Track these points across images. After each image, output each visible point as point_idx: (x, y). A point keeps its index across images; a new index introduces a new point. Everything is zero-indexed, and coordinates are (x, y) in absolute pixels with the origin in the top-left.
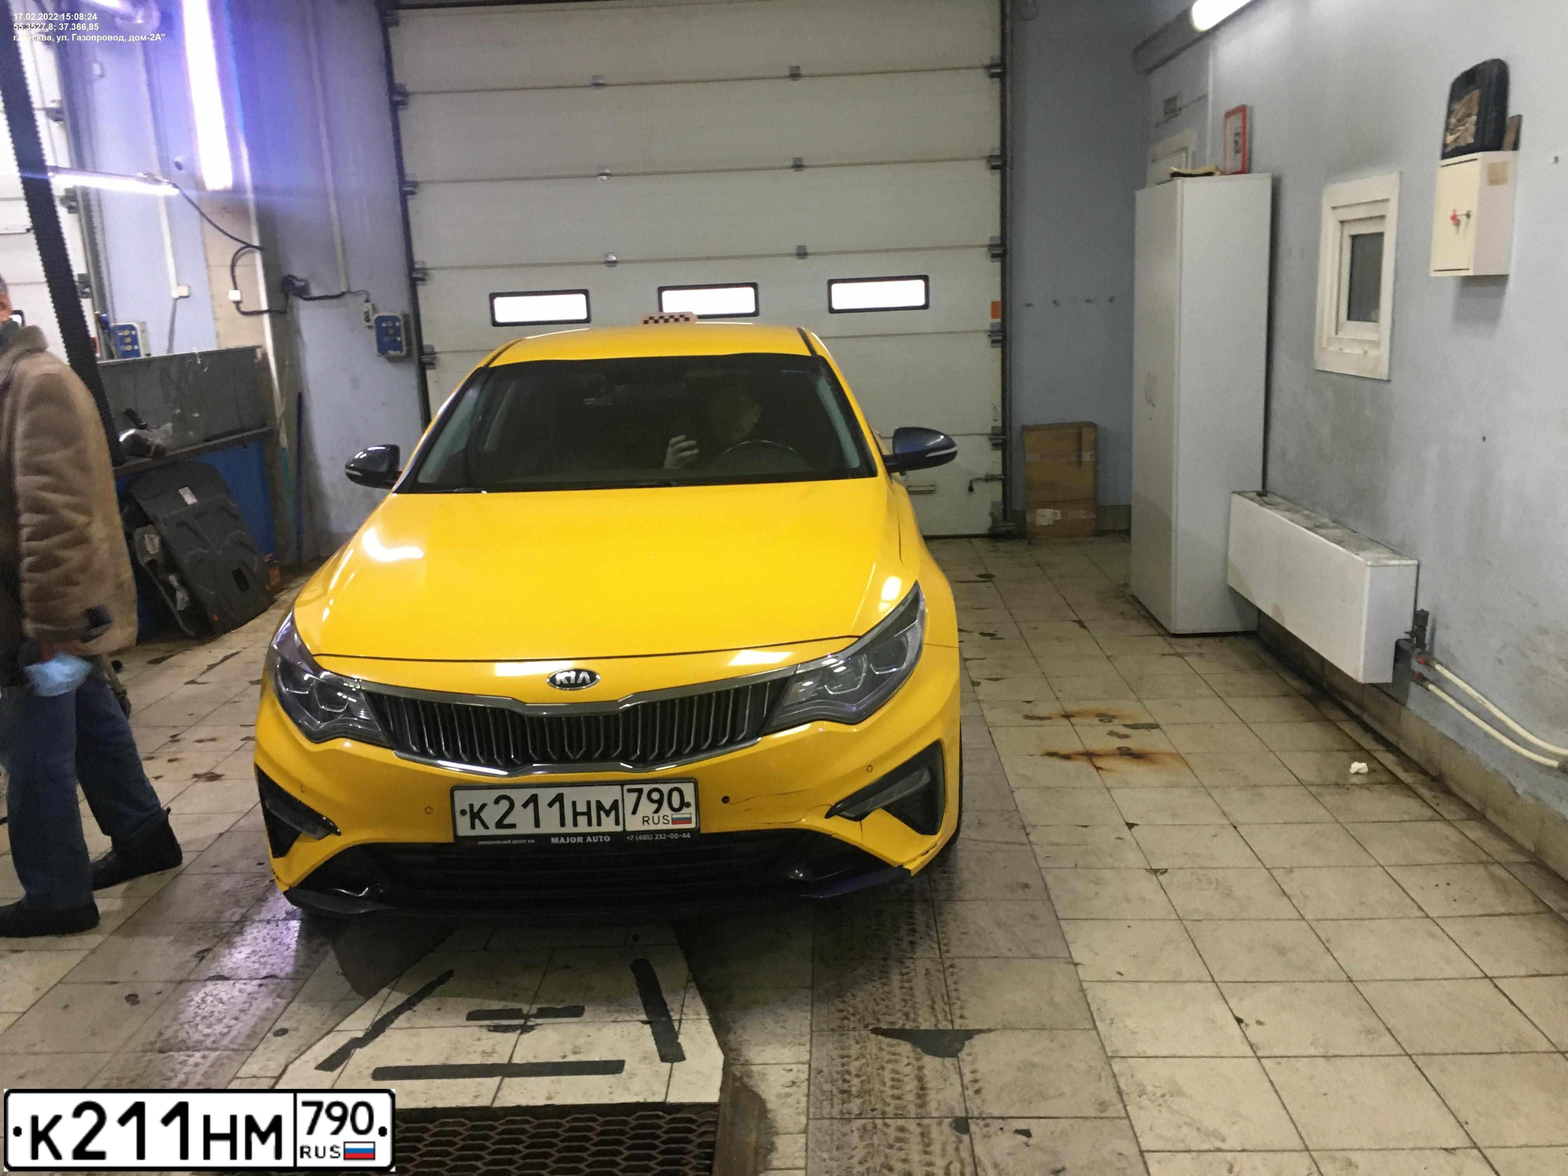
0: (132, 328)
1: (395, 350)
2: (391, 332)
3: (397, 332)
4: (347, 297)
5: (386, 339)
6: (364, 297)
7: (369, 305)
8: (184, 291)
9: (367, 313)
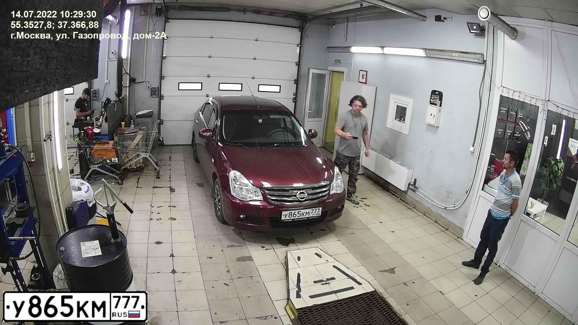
0: (96, 90)
1: (155, 95)
2: (154, 91)
3: (156, 91)
4: (144, 82)
5: (153, 93)
6: (148, 82)
7: (149, 84)
8: (108, 81)
9: (149, 87)
